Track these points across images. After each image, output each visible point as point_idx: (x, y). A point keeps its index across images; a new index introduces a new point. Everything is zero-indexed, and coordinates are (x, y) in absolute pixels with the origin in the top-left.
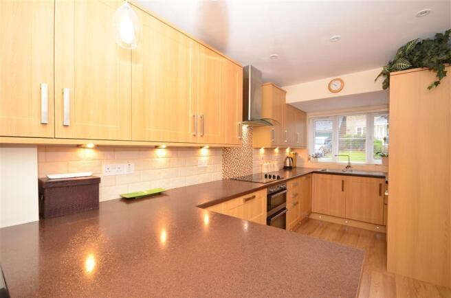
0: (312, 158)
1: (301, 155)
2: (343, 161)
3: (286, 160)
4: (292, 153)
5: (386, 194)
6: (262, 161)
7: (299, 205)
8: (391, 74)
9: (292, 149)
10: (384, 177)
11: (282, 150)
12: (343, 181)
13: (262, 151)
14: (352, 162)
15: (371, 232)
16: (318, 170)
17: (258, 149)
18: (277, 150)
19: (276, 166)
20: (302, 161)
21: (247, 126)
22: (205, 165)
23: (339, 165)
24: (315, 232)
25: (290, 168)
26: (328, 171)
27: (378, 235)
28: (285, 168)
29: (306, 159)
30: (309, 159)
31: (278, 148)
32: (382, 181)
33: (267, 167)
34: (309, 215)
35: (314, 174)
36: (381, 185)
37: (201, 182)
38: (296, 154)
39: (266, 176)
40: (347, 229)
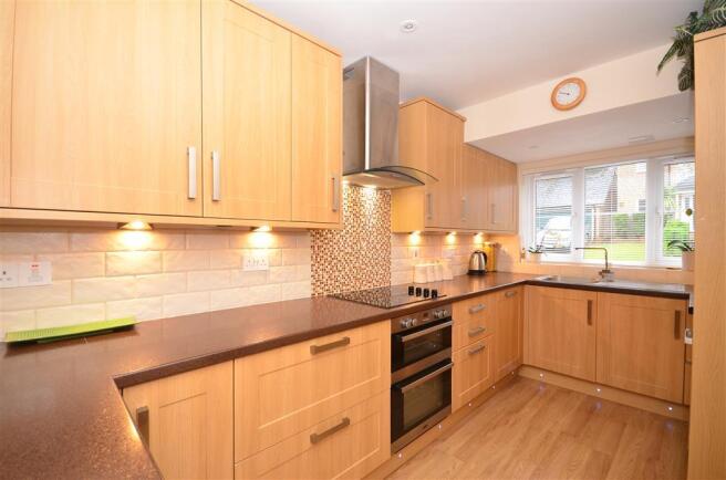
0: (528, 255)
1: (507, 247)
2: (595, 259)
3: (472, 257)
4: (487, 243)
5: (688, 341)
6: (414, 258)
7: (488, 351)
8: (697, 37)
9: (488, 237)
10: (685, 297)
11: (465, 237)
12: (590, 303)
13: (415, 239)
14: (615, 262)
15: (656, 416)
16: (540, 279)
17: (403, 235)
18: (451, 239)
19: (446, 269)
20: (508, 259)
21: (374, 187)
22: (266, 268)
23: (585, 269)
24: (527, 409)
25: (480, 274)
26: (559, 281)
27: (669, 426)
28: (472, 273)
29: (517, 257)
30: (523, 256)
31: (454, 233)
32: (680, 305)
33: (424, 271)
34: (517, 370)
35: (527, 287)
36: (678, 314)
37: (252, 302)
38: (496, 246)
39: (411, 290)
40: (599, 405)
